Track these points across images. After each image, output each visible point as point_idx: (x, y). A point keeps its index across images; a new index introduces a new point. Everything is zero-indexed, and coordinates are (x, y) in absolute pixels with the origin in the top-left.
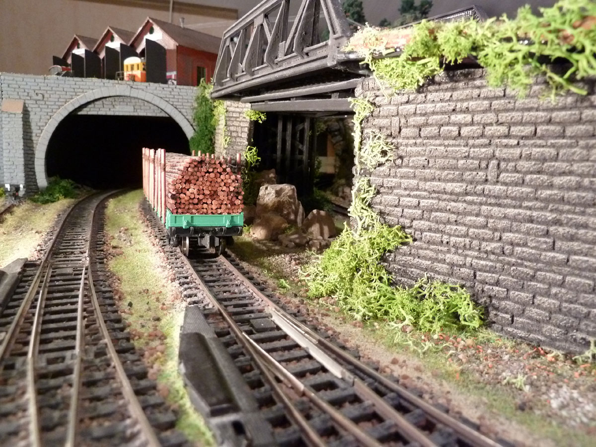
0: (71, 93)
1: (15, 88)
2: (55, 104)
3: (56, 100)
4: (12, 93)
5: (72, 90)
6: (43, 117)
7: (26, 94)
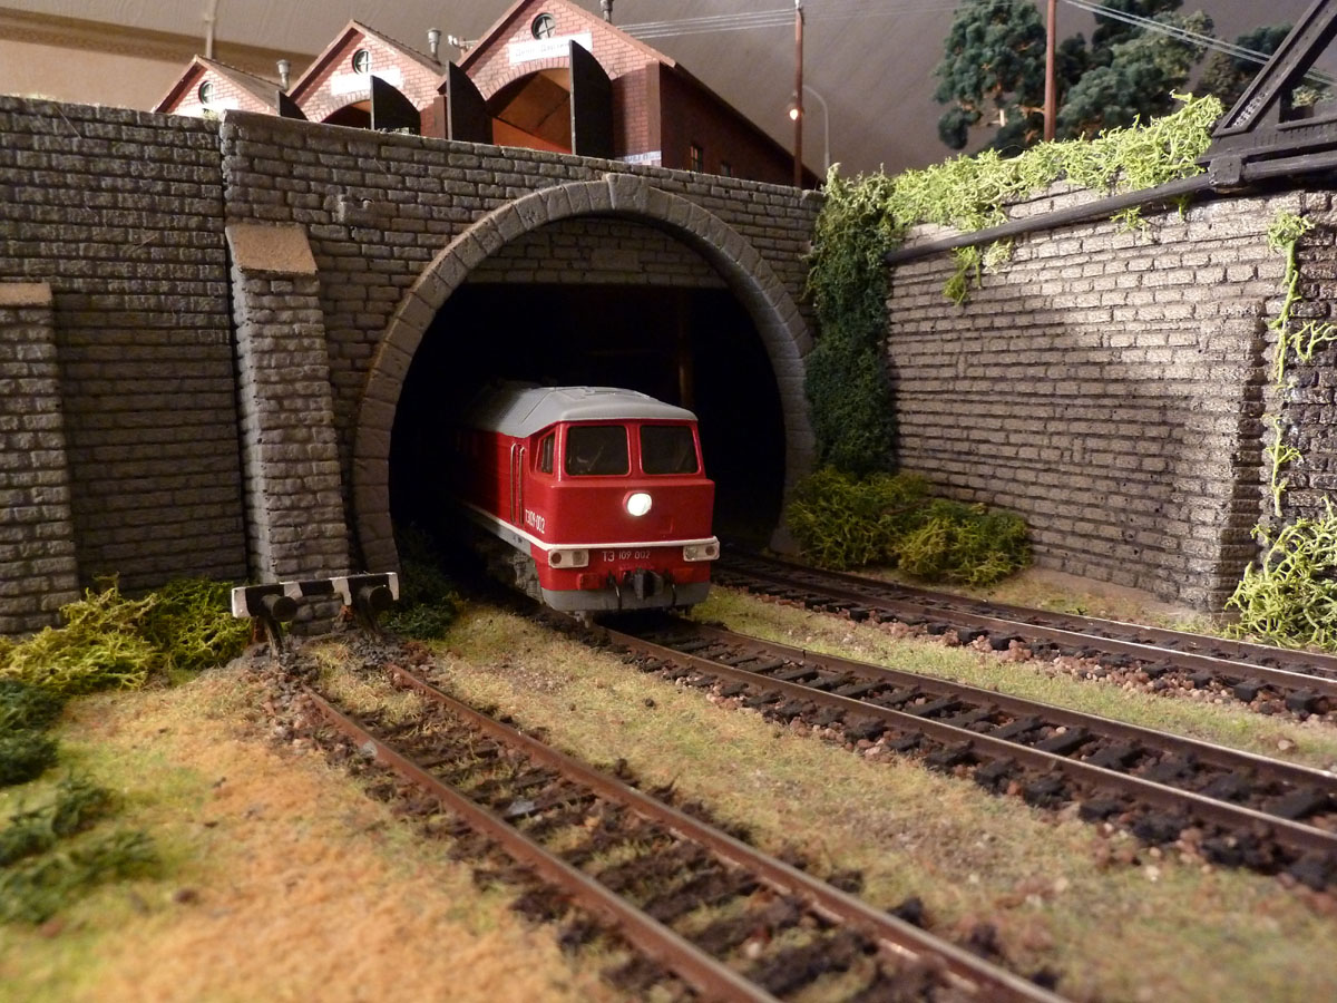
0: (467, 201)
1: (274, 175)
2: (414, 244)
3: (419, 225)
4: (264, 195)
5: (471, 188)
6: (376, 293)
7: (312, 199)
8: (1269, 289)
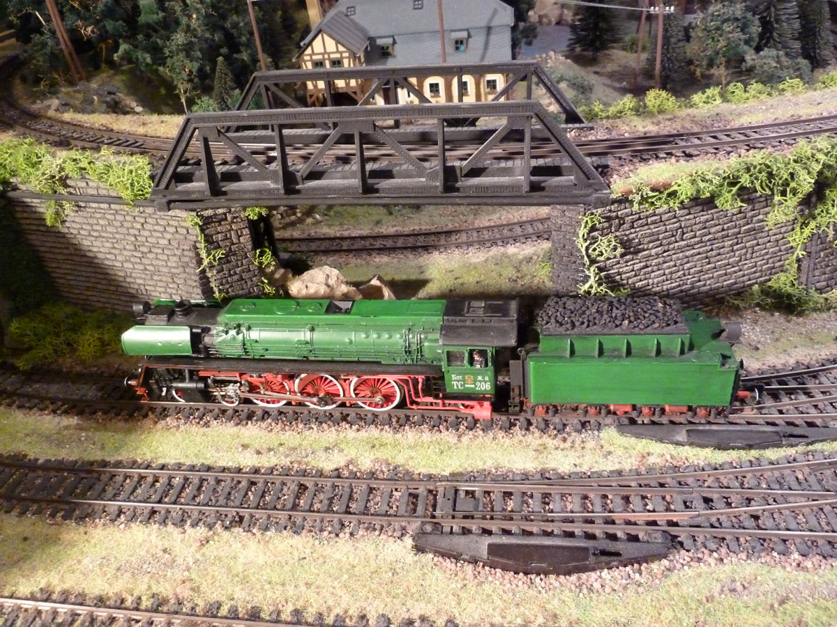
8: (194, 238)
